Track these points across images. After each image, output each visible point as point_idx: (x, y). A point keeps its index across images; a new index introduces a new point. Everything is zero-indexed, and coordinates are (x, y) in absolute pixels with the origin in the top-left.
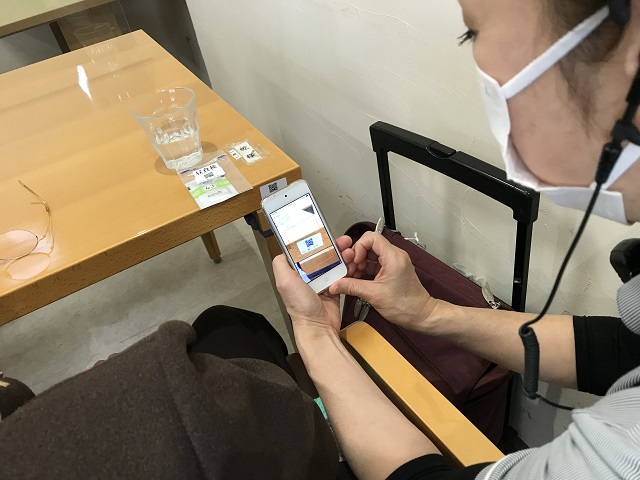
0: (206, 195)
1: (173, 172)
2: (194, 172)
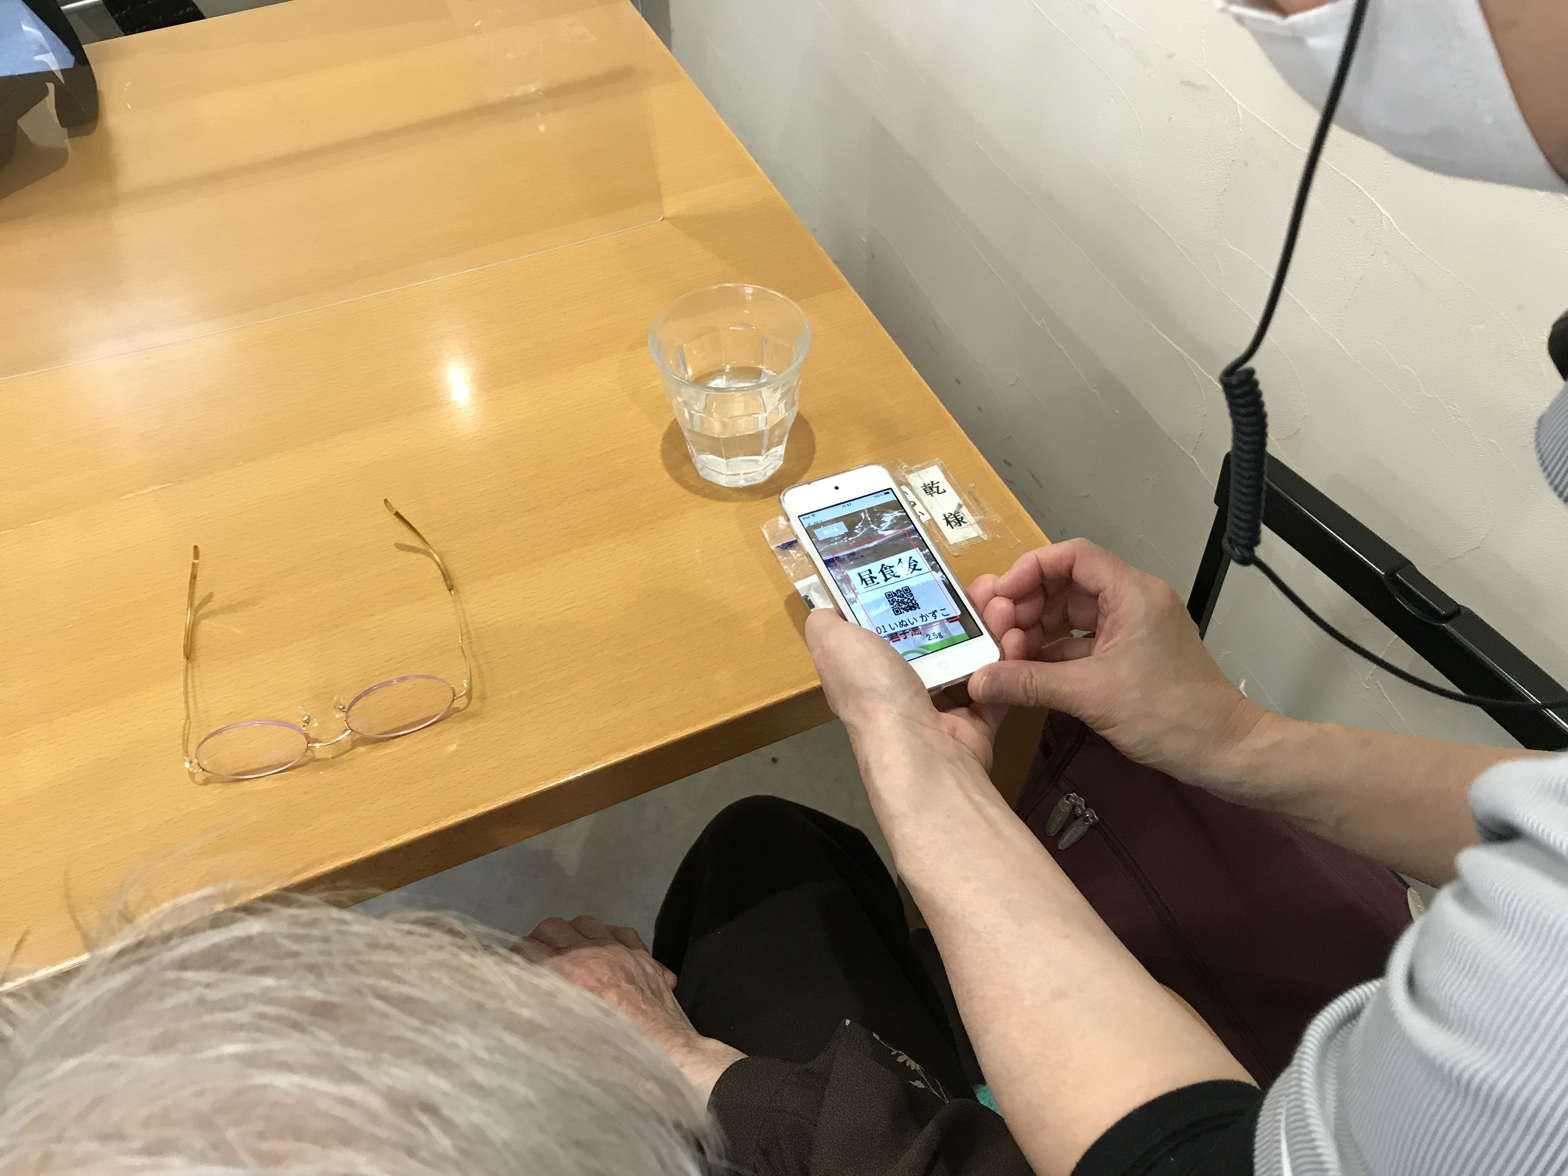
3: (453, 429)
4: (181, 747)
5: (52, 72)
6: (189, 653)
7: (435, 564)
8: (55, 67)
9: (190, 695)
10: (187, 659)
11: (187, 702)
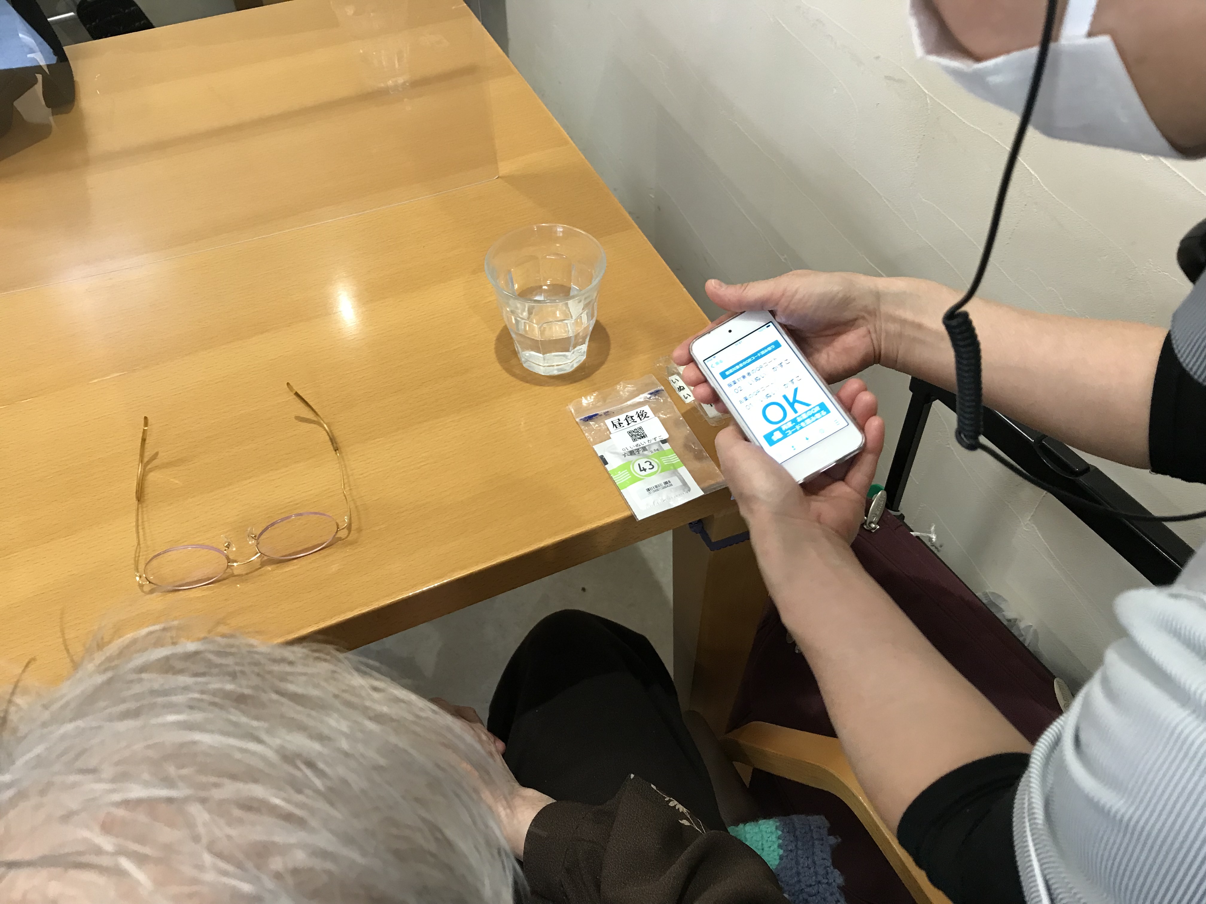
0: (642, 485)
2: (608, 423)
3: (339, 333)
4: (133, 566)
5: (40, 66)
6: (140, 496)
7: (324, 432)
8: (43, 63)
9: (140, 528)
10: (139, 501)
11: (138, 532)
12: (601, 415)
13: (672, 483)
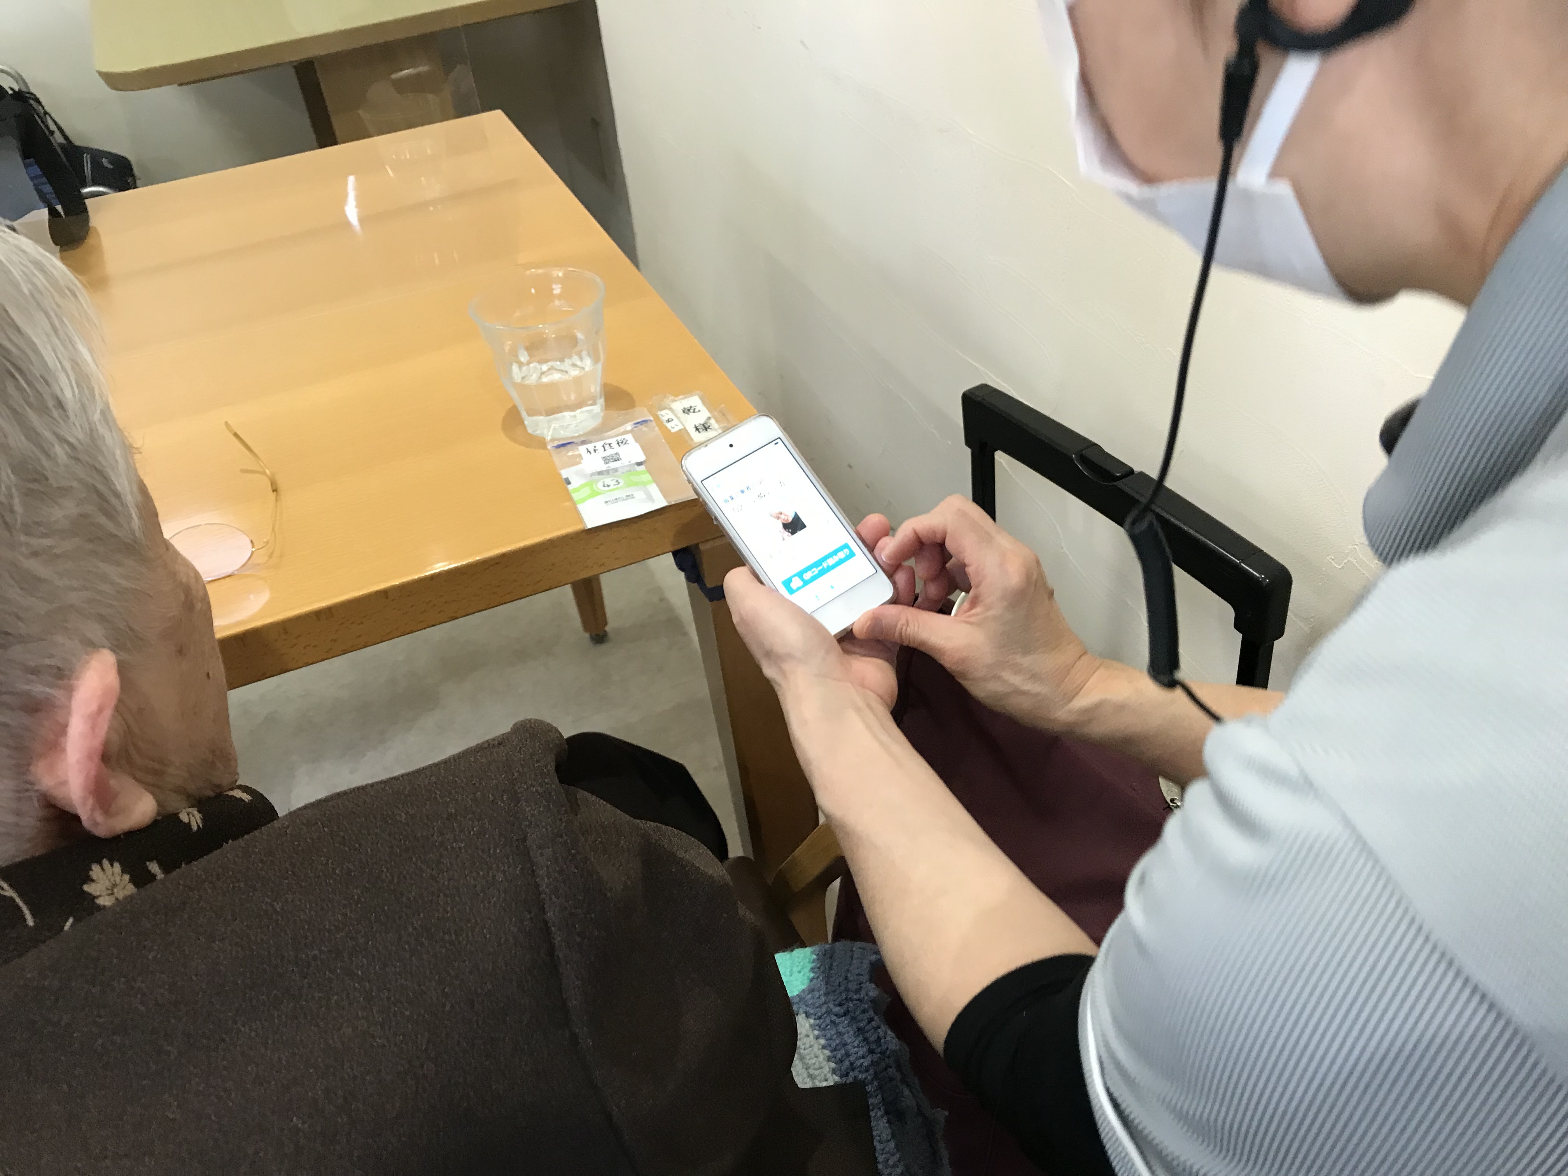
0: (601, 499)
1: (541, 443)
2: (582, 449)
12: (577, 443)
13: (634, 496)
